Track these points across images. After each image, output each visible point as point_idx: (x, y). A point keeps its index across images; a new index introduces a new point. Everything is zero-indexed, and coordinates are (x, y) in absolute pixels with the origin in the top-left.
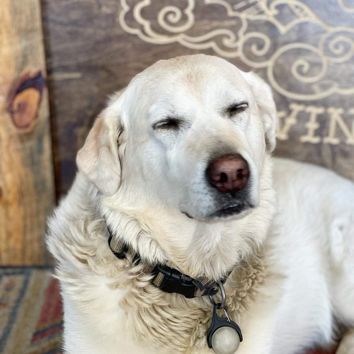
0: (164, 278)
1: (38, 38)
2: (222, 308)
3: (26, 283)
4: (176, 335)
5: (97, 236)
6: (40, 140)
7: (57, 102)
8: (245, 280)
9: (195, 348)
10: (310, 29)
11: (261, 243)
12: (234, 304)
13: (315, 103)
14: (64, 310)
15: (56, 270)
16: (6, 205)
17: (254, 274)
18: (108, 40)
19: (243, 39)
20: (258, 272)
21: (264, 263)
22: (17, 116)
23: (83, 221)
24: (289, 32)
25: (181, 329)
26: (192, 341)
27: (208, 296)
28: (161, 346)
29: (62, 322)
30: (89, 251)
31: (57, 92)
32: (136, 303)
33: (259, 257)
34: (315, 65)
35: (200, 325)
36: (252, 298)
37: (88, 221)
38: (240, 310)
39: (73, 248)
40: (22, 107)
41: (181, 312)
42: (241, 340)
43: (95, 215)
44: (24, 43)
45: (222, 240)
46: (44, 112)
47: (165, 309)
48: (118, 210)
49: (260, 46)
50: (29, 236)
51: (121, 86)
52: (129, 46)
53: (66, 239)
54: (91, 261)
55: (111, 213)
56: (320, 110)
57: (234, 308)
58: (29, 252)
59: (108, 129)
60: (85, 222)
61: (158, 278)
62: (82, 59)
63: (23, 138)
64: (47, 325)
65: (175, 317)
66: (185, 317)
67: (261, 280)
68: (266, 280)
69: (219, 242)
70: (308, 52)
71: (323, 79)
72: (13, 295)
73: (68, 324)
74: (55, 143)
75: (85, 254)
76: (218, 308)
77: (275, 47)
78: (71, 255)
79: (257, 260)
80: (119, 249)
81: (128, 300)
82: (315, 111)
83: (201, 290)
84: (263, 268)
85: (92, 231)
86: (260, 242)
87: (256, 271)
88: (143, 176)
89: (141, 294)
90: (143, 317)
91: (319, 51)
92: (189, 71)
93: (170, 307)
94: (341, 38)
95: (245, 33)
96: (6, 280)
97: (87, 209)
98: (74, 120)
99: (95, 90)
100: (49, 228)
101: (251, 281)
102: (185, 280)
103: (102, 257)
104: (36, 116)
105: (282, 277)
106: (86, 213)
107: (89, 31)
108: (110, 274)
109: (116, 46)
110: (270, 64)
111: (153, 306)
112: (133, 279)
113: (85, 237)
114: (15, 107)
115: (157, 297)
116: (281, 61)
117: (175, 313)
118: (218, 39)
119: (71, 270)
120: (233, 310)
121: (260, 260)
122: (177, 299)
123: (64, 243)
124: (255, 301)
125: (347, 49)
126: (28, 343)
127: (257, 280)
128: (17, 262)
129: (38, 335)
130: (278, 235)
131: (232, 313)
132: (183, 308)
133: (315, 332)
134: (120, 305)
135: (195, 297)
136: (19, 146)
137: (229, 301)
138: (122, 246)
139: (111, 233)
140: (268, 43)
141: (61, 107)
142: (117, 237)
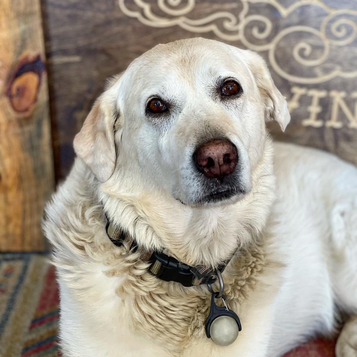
0: (161, 266)
1: (36, 22)
2: (220, 297)
3: (25, 269)
4: (173, 324)
5: (94, 223)
6: (39, 124)
7: (56, 86)
8: (244, 268)
9: (193, 338)
10: (312, 12)
11: (260, 231)
12: (233, 292)
13: (317, 87)
14: (60, 297)
15: (53, 256)
16: (6, 190)
17: (253, 262)
18: (108, 23)
19: (244, 22)
20: (257, 261)
21: (264, 251)
22: (16, 100)
23: (81, 207)
24: (290, 15)
25: (179, 318)
26: (189, 330)
27: (206, 285)
28: (158, 335)
29: (59, 310)
30: (86, 238)
31: (56, 76)
32: (133, 290)
33: (259, 246)
34: (318, 48)
35: (199, 314)
36: (251, 287)
37: (86, 207)
38: (240, 299)
39: (70, 234)
40: (21, 91)
41: (179, 300)
42: (240, 329)
43: (93, 201)
44: (23, 27)
45: (219, 226)
46: (43, 96)
47: (163, 298)
48: (115, 196)
49: (262, 30)
50: (28, 222)
51: (120, 70)
52: (129, 29)
53: (63, 225)
54: (88, 248)
55: (108, 200)
56: (322, 94)
57: (234, 296)
58: (28, 238)
59: (104, 114)
60: (83, 208)
61: (155, 266)
62: (82, 42)
63: (22, 122)
64: (45, 312)
65: (173, 305)
66: (182, 305)
67: (259, 268)
68: (264, 268)
69: (215, 228)
70: (309, 35)
71: (326, 62)
72: (12, 282)
73: (64, 312)
74: (54, 127)
75: (83, 241)
76: (216, 297)
77: (276, 30)
78: (68, 241)
79: (257, 249)
80: (116, 236)
81: (125, 288)
82: (317, 94)
83: (199, 279)
84: (262, 257)
85: (90, 218)
86: (259, 229)
87: (255, 259)
88: (139, 162)
89: (138, 282)
90: (140, 305)
91: (321, 34)
92: (184, 55)
93: (167, 295)
94: (343, 21)
95: (246, 16)
96: (5, 266)
97: (84, 195)
98: (74, 104)
99: (95, 73)
100: (47, 214)
101: (250, 269)
102: (183, 269)
103: (99, 244)
104: (35, 100)
105: (281, 265)
106: (84, 199)
107: (89, 14)
108: (107, 261)
109: (116, 29)
110: (271, 47)
111: (150, 294)
112: (129, 267)
113: (82, 223)
114: (14, 91)
115: (154, 286)
116: (282, 44)
117: (173, 301)
118: (219, 22)
119: (68, 257)
120: (232, 298)
121: (259, 248)
122: (174, 287)
123: (62, 229)
124: (255, 290)
125: (349, 32)
126: (26, 330)
127: (257, 269)
128: (17, 247)
129: (37, 322)
130: (278, 223)
131: (230, 302)
132: (181, 296)
133: (317, 321)
134: (116, 292)
135: (193, 285)
136: (18, 130)
137: (228, 290)
138: (119, 233)
139: (108, 220)
140: (269, 25)
141: (60, 91)
142: (114, 223)
